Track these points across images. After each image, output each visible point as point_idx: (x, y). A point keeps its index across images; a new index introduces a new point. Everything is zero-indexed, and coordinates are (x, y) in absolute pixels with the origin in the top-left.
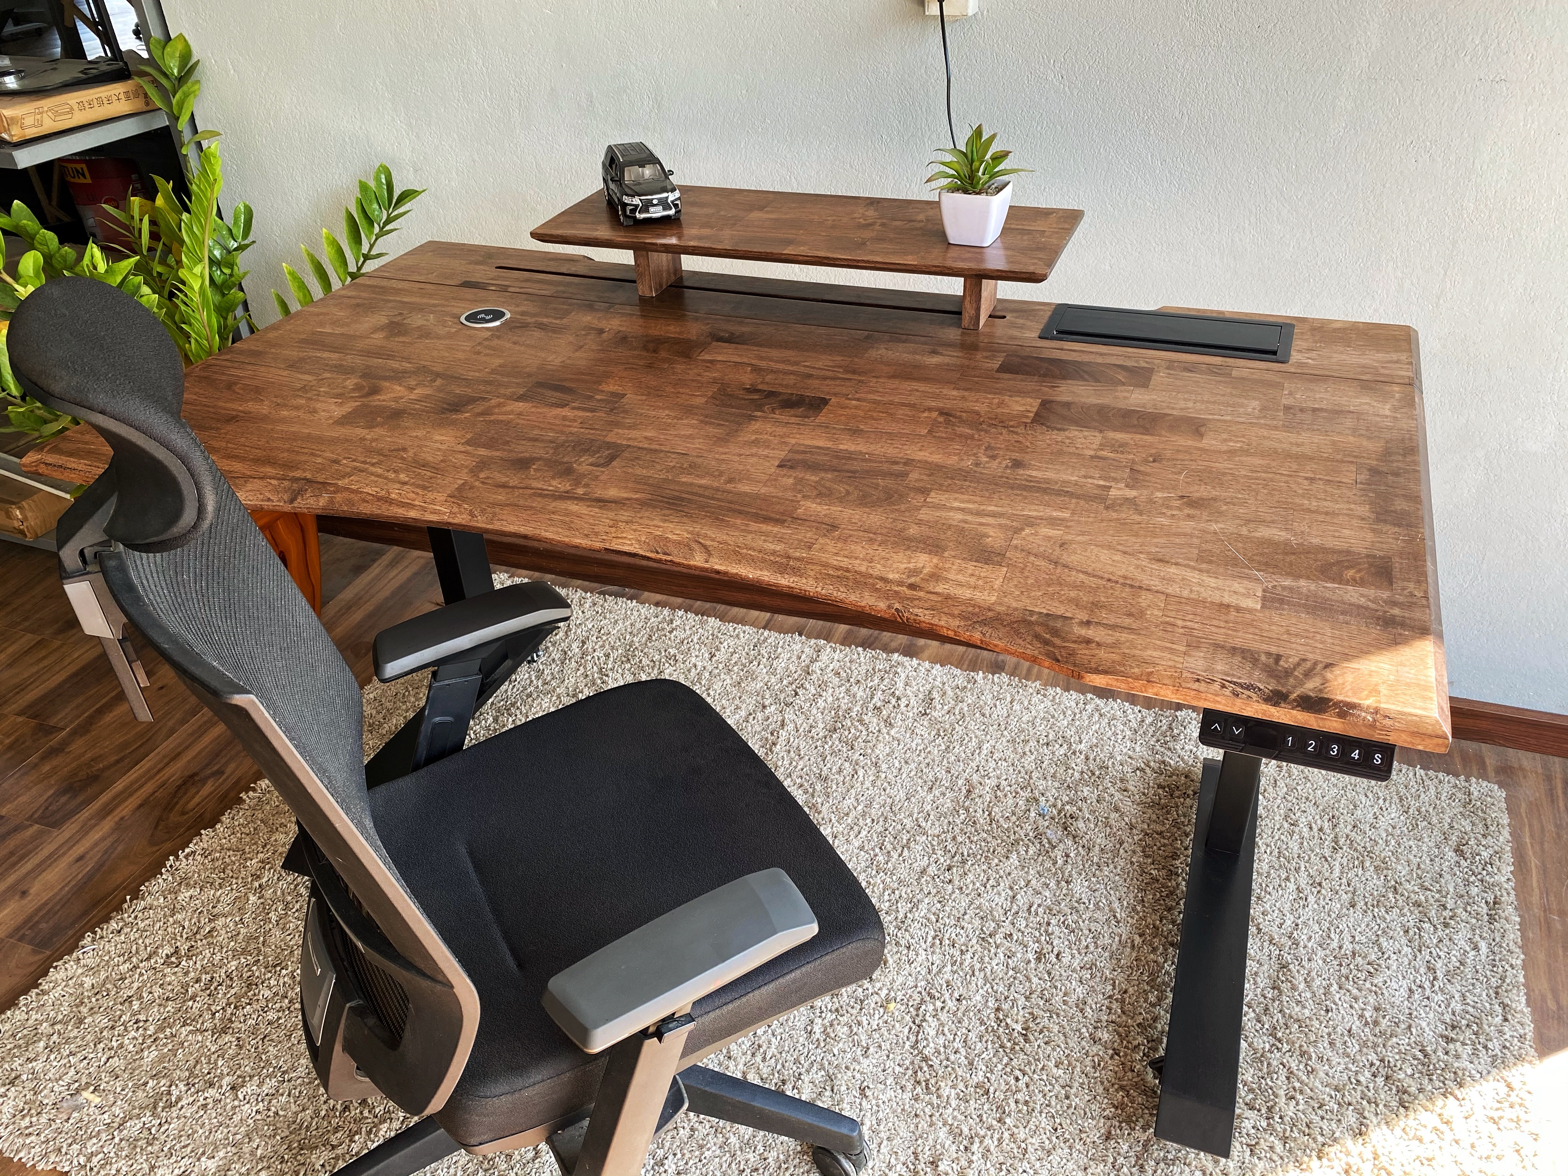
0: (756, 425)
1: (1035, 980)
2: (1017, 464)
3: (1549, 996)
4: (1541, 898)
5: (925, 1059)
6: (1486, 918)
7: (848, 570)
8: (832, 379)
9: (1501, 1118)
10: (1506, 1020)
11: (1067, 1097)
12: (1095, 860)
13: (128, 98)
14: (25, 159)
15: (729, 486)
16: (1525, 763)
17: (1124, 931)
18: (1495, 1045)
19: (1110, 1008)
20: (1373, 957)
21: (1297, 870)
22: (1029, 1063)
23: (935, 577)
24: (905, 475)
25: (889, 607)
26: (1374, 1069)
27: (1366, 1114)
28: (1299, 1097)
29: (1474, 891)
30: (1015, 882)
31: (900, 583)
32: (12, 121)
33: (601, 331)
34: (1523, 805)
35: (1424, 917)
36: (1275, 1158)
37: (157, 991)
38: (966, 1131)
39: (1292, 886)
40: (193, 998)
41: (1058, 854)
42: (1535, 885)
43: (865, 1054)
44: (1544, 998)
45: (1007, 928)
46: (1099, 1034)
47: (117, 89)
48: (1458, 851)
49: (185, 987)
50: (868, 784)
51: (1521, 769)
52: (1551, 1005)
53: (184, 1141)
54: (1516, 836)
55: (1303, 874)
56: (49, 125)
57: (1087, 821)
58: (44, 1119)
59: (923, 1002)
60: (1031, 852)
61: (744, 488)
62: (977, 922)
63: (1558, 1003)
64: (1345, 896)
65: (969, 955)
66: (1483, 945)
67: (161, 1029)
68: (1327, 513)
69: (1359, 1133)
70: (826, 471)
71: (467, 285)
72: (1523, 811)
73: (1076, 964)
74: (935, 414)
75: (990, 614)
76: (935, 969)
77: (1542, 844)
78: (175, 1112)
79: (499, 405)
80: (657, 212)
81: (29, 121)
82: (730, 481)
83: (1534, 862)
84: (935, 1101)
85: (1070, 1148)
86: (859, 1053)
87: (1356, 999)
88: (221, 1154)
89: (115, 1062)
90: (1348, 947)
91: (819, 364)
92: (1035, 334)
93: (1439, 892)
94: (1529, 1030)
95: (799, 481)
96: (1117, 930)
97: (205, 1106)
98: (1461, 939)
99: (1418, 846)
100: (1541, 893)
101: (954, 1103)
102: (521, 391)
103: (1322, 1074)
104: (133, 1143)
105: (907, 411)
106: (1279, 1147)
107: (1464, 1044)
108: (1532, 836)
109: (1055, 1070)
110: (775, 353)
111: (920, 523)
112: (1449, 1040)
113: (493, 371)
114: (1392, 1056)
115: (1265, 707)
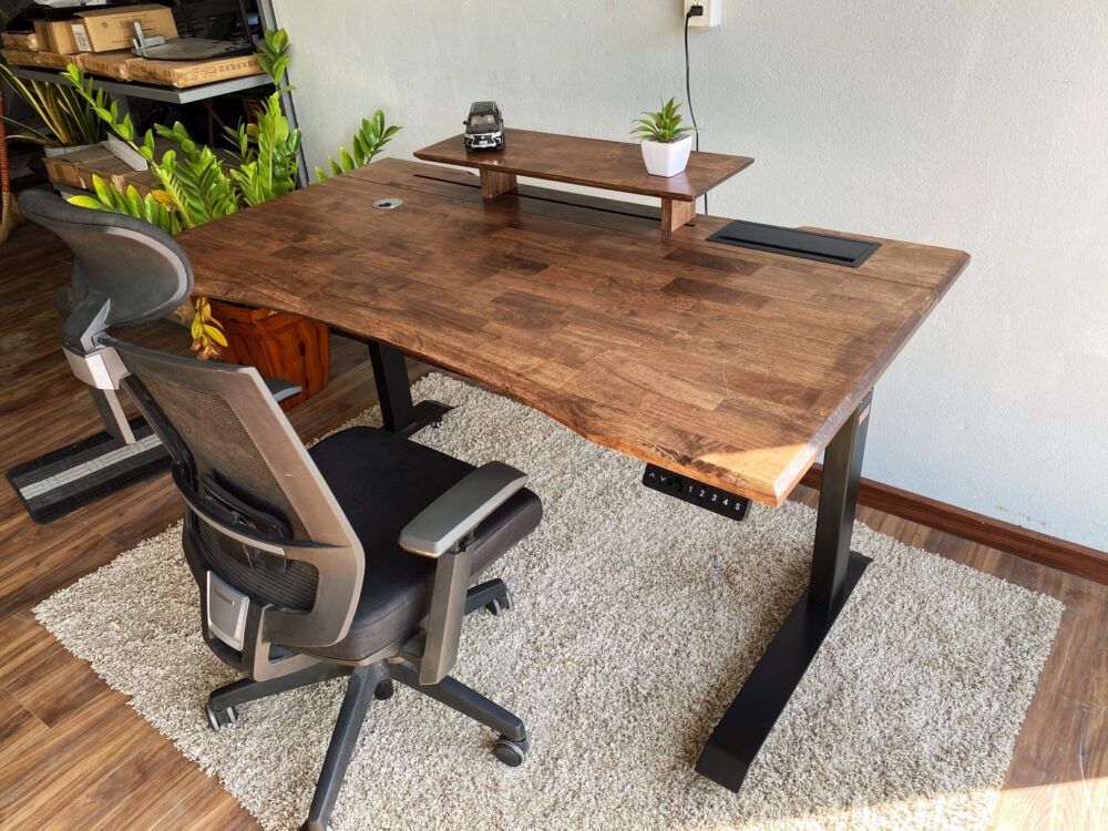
0: (496, 277)
1: (666, 666)
2: (633, 313)
3: (1034, 747)
4: (1061, 682)
5: (577, 699)
6: (1007, 687)
7: (489, 362)
8: (560, 254)
9: (953, 816)
10: (990, 755)
11: (657, 739)
12: (740, 600)
13: (250, 65)
14: (185, 98)
15: (456, 309)
16: (1093, 591)
17: (739, 648)
18: (973, 770)
19: (709, 693)
20: (910, 696)
21: (880, 632)
22: (642, 714)
23: (535, 371)
24: (561, 313)
25: (503, 385)
26: (876, 766)
27: (856, 792)
28: (813, 772)
29: (1007, 668)
30: (680, 605)
31: (513, 372)
32: (180, 76)
33: (447, 216)
34: (1078, 619)
35: (960, 678)
36: (780, 804)
37: (167, 577)
38: (584, 745)
39: (871, 641)
40: (183, 585)
41: (715, 593)
42: (1060, 673)
43: (541, 689)
44: (1029, 748)
45: (662, 631)
46: (694, 707)
47: (245, 60)
48: (1008, 641)
49: (182, 577)
50: (609, 530)
51: (1089, 594)
52: (1033, 754)
53: (152, 657)
54: (1060, 638)
55: (883, 635)
56: (201, 79)
57: (744, 575)
58: (89, 632)
59: (590, 665)
60: (699, 588)
61: (465, 311)
62: (644, 625)
63: (1038, 753)
64: (907, 654)
65: (631, 643)
66: (996, 705)
67: (162, 598)
68: (804, 361)
69: (847, 804)
70: (517, 306)
71: (392, 184)
72: (1075, 623)
73: (698, 661)
74: (606, 280)
75: (553, 395)
76: (606, 647)
77: (1079, 648)
78: (153, 641)
79: (363, 253)
80: (484, 144)
81: (189, 76)
82: (459, 306)
83: (1067, 657)
84: (573, 723)
85: (647, 769)
86: (539, 686)
87: (883, 720)
88: (168, 668)
89: (134, 610)
90: (894, 686)
91: (558, 245)
92: (704, 238)
93: (980, 664)
94: (1005, 766)
95: (498, 310)
96: (735, 646)
97: (169, 642)
98: (980, 698)
99: (978, 632)
100: (1062, 680)
101: (584, 728)
102: (380, 246)
103: (835, 761)
104: (126, 652)
105: (590, 276)
106: (785, 800)
107: (949, 764)
108: (1074, 641)
109: (655, 722)
110: (537, 236)
111: (549, 340)
112: (939, 759)
113: (373, 234)
114: (891, 761)
115: (678, 465)
